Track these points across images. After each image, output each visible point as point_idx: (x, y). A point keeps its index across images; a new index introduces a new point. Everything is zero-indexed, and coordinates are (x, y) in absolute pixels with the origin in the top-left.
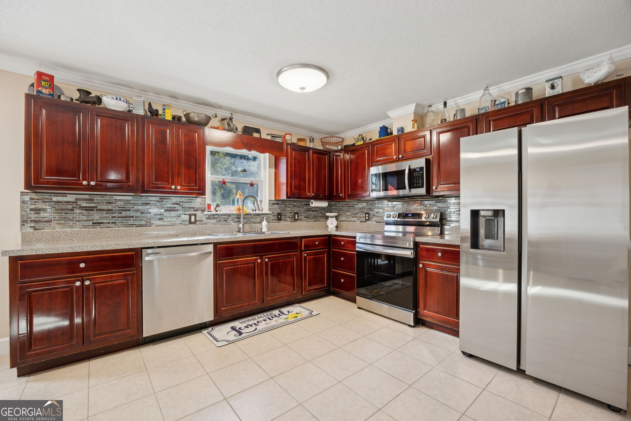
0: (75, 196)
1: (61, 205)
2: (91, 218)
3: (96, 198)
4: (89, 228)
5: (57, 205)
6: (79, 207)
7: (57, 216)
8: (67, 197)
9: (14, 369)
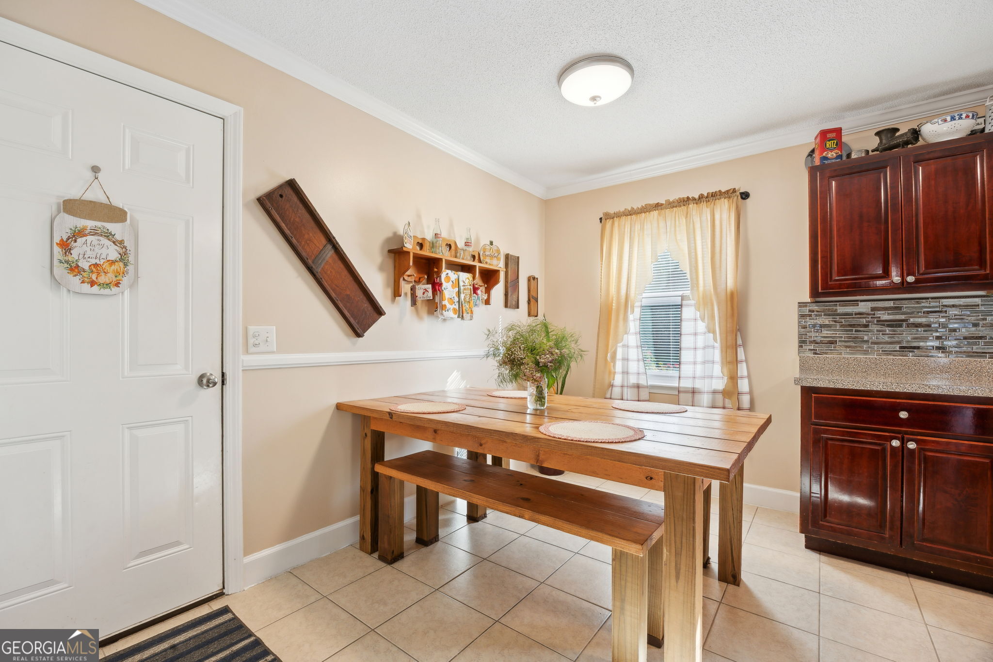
0: (870, 305)
1: (849, 318)
2: (897, 339)
3: (905, 305)
4: (894, 356)
5: (844, 318)
6: (877, 321)
7: (844, 335)
8: (858, 305)
9: (803, 535)
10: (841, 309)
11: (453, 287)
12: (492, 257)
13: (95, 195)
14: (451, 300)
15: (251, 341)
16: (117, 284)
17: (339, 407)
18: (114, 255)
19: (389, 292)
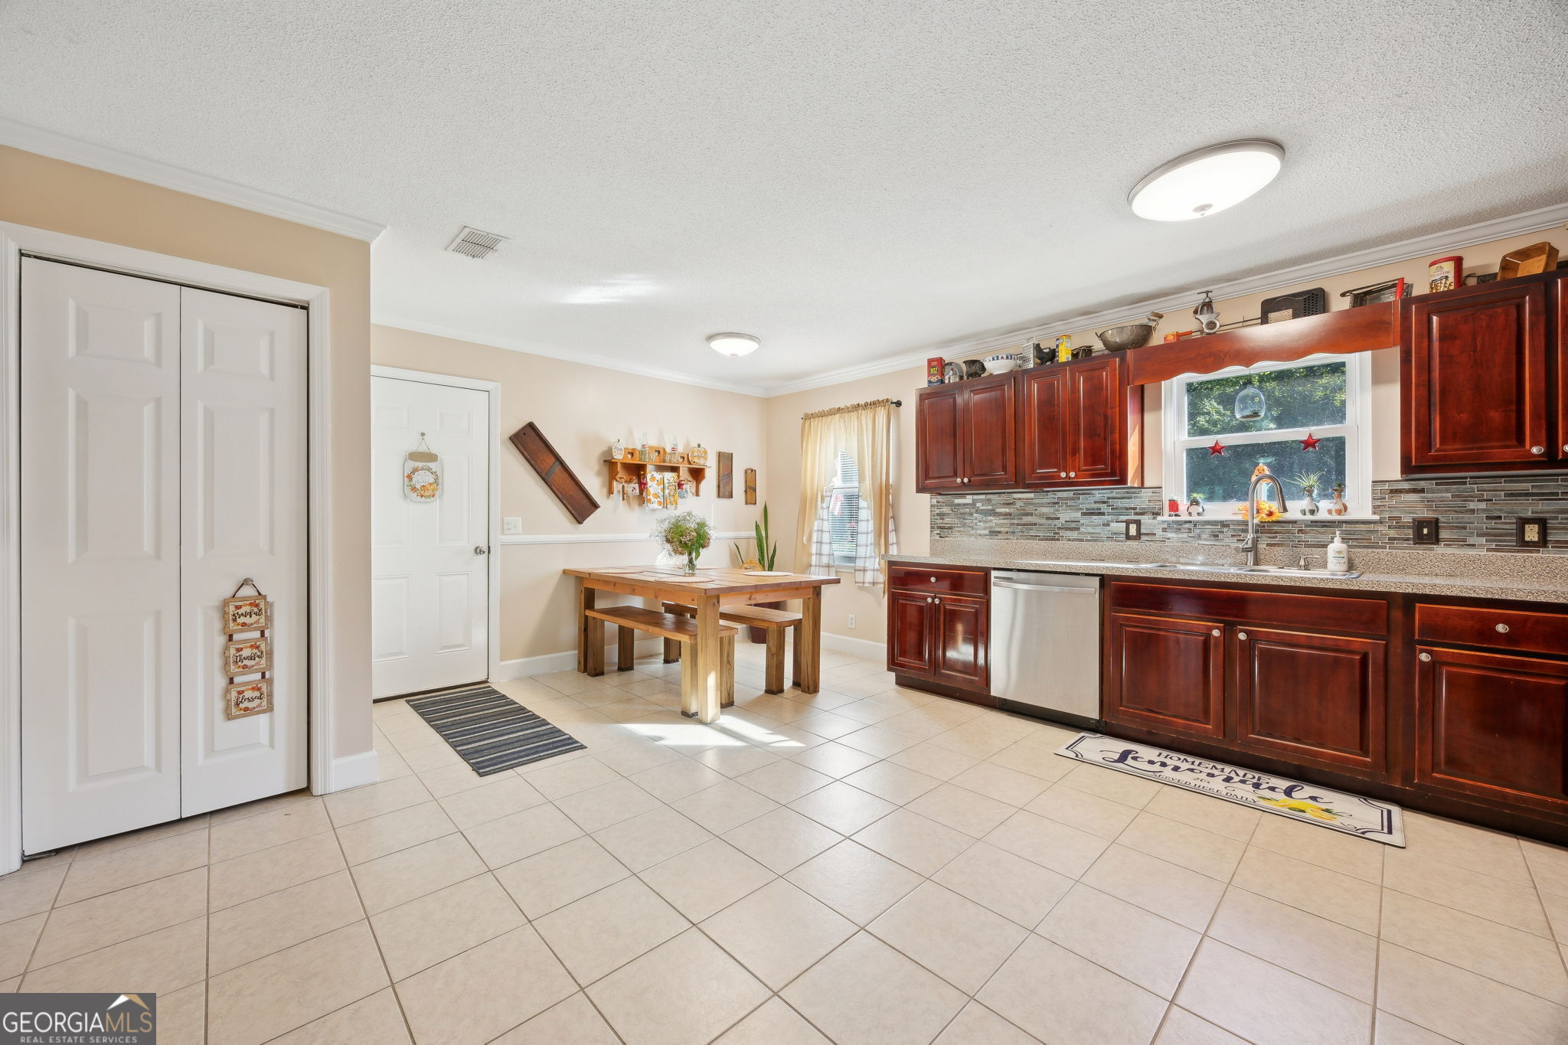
1: (961, 508)
3: (994, 498)
5: (958, 508)
6: (977, 510)
8: (966, 498)
9: (893, 674)
10: (957, 501)
11: (658, 484)
12: (699, 457)
13: (423, 449)
14: (656, 496)
15: (506, 527)
16: (433, 496)
17: (565, 572)
18: (432, 480)
19: (605, 491)
